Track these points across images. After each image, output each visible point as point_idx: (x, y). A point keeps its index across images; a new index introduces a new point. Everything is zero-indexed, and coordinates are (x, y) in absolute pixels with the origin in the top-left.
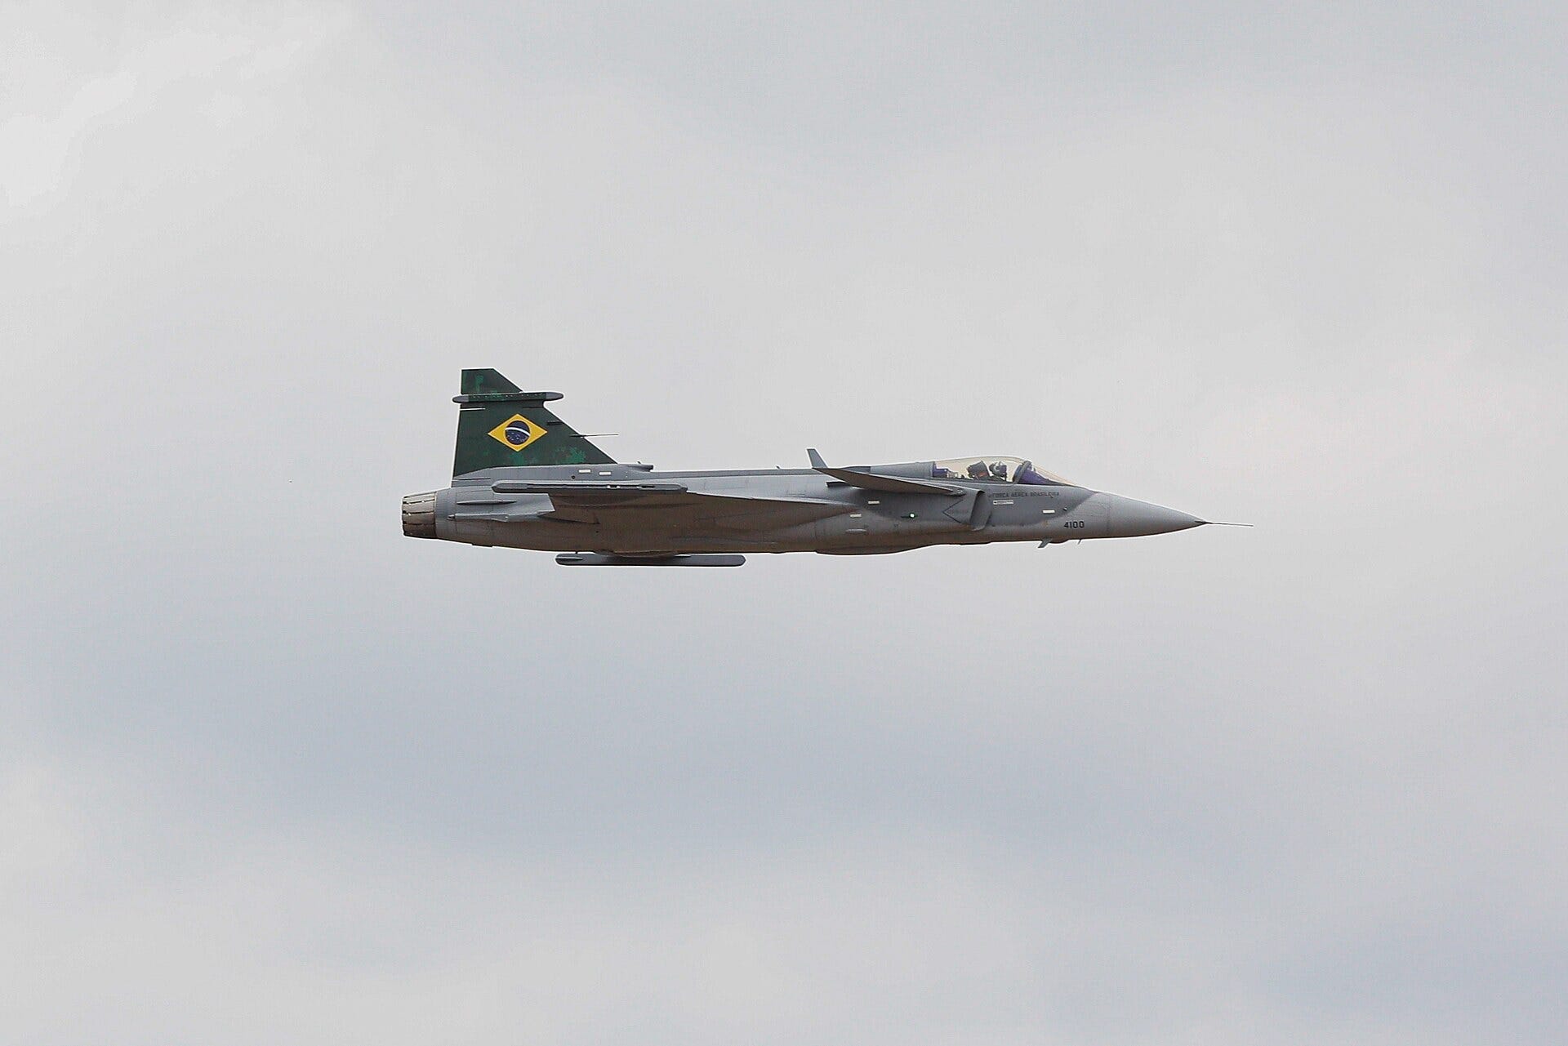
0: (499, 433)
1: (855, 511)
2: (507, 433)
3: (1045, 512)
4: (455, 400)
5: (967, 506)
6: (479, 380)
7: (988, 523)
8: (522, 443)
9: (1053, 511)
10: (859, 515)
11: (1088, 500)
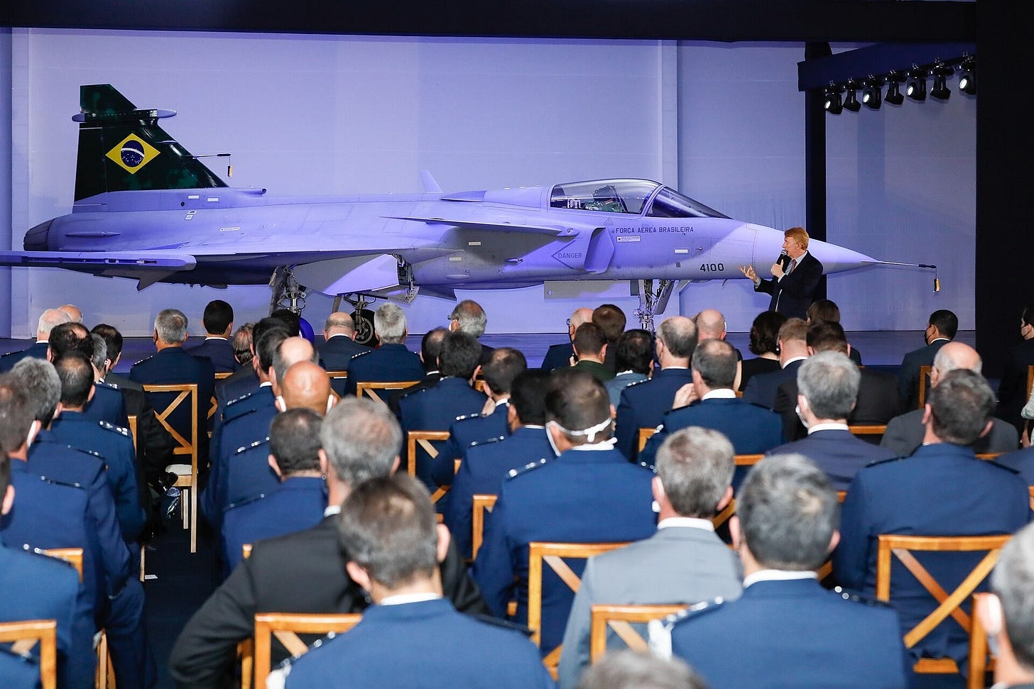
0: (115, 154)
1: (454, 254)
2: (124, 154)
3: (676, 251)
4: (74, 119)
5: (581, 247)
6: (97, 96)
7: (610, 265)
8: (137, 165)
9: (686, 251)
10: (460, 259)
11: (728, 237)
